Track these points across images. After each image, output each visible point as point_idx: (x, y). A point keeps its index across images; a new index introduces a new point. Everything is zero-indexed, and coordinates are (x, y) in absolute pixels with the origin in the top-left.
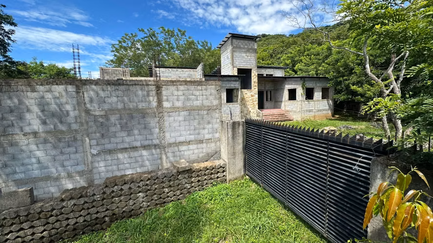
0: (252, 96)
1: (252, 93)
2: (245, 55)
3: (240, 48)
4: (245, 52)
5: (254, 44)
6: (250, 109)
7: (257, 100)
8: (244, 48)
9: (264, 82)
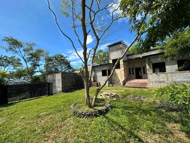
0: (120, 72)
1: (120, 71)
2: (115, 52)
3: (113, 50)
4: (116, 51)
5: (120, 46)
6: (120, 79)
7: (124, 74)
8: (115, 49)
9: (140, 62)
